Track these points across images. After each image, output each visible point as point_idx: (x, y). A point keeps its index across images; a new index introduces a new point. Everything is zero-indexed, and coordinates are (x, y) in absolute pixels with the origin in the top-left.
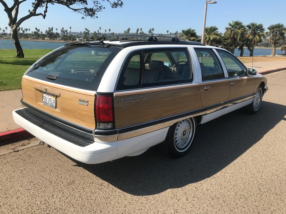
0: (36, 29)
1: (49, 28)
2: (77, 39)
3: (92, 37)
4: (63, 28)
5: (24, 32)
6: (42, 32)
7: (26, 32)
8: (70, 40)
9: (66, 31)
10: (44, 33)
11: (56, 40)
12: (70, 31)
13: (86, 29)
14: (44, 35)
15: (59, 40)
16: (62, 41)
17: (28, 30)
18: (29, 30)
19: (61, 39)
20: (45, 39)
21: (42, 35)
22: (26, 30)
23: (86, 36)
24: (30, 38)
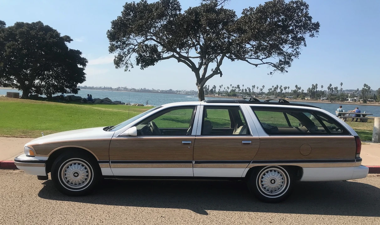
0: (296, 86)
1: (313, 85)
2: (349, 99)
3: (375, 96)
4: (331, 85)
5: (282, 90)
6: (303, 90)
7: (284, 91)
8: (339, 100)
9: (336, 88)
10: (306, 91)
11: (319, 100)
12: (342, 89)
13: (365, 85)
14: (305, 94)
15: (324, 100)
16: (327, 102)
17: (287, 88)
18: (289, 88)
19: (327, 99)
20: (305, 99)
21: (303, 93)
22: (285, 88)
23: (363, 95)
24: (287, 97)
